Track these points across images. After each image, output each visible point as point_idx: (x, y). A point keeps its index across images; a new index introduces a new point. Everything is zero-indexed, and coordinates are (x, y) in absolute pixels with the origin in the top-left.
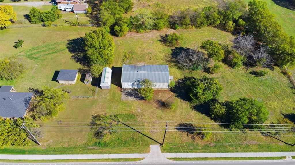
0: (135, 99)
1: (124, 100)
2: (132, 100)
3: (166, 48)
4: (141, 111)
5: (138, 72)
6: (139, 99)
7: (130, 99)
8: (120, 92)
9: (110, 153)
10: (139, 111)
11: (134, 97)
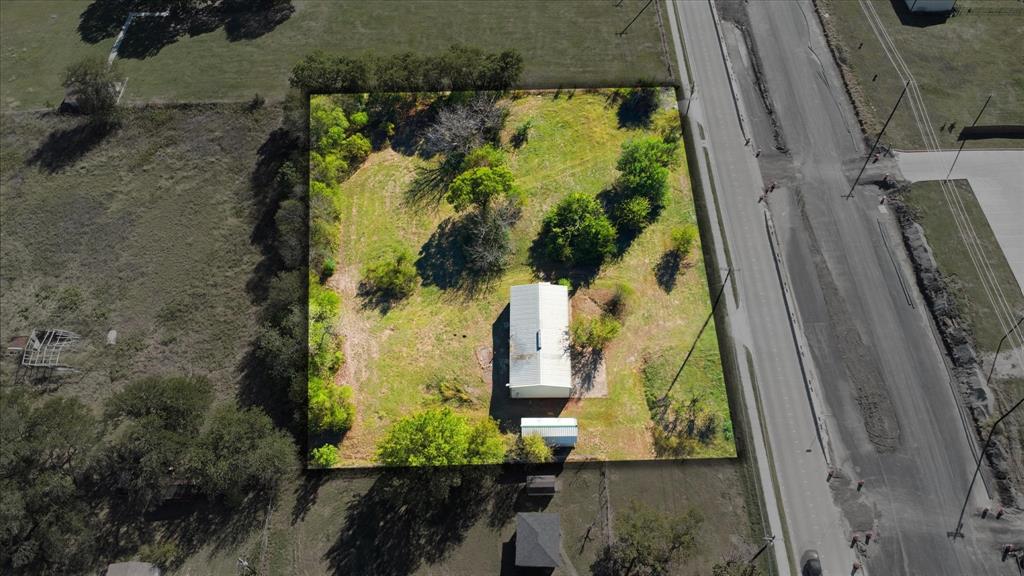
0: (602, 369)
1: (605, 392)
2: (604, 376)
3: (415, 298)
4: (632, 355)
5: (540, 349)
6: (601, 359)
7: (601, 376)
8: (581, 404)
10: (633, 358)
11: (595, 369)
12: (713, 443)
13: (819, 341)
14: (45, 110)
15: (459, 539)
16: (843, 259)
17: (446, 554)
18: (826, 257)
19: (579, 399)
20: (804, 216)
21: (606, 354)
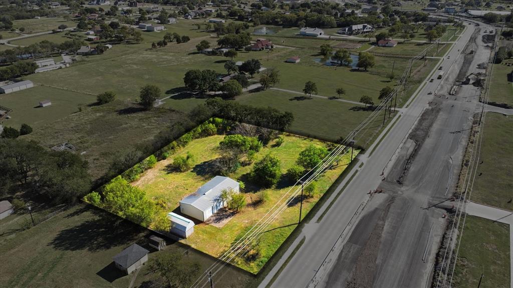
0: (229, 219)
1: (221, 227)
2: (227, 221)
3: (184, 174)
4: (248, 220)
5: (204, 194)
6: (233, 216)
7: (225, 221)
8: (207, 226)
9: (281, 257)
11: (227, 218)
12: (249, 264)
13: (349, 251)
14: (135, 102)
15: (108, 248)
16: (395, 228)
17: (98, 250)
18: (386, 224)
19: (208, 224)
20: (389, 206)
21: (237, 215)
